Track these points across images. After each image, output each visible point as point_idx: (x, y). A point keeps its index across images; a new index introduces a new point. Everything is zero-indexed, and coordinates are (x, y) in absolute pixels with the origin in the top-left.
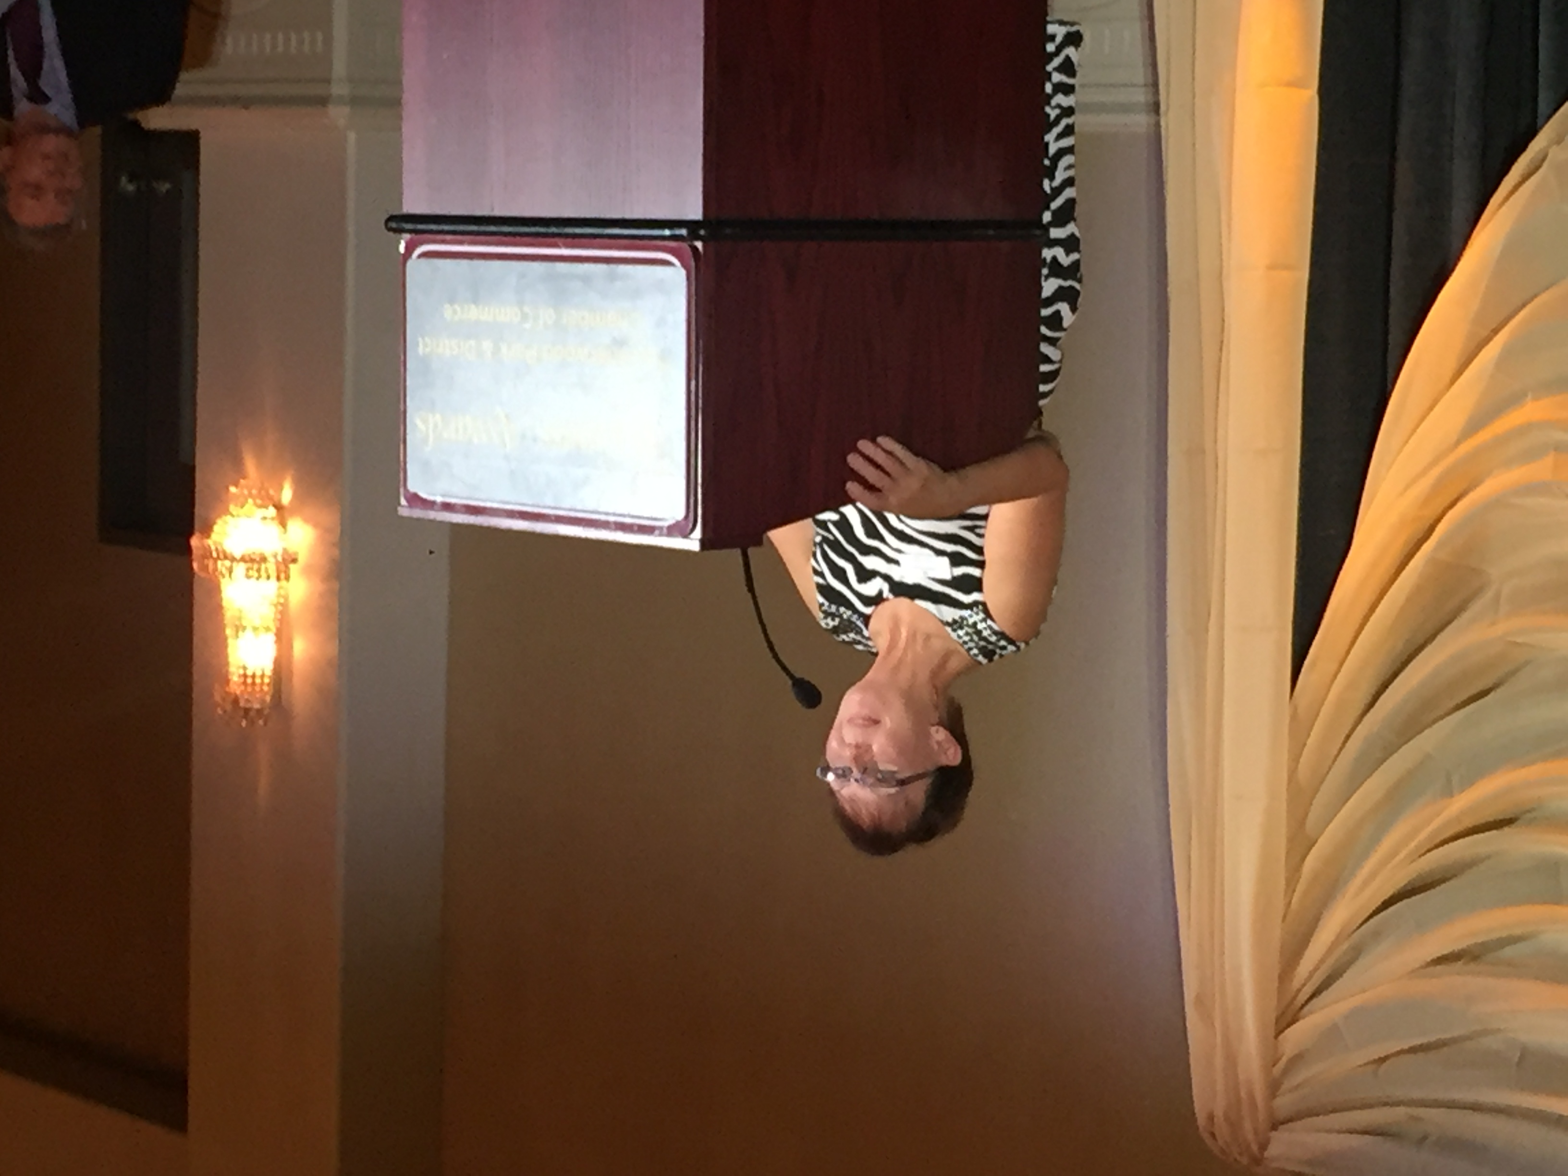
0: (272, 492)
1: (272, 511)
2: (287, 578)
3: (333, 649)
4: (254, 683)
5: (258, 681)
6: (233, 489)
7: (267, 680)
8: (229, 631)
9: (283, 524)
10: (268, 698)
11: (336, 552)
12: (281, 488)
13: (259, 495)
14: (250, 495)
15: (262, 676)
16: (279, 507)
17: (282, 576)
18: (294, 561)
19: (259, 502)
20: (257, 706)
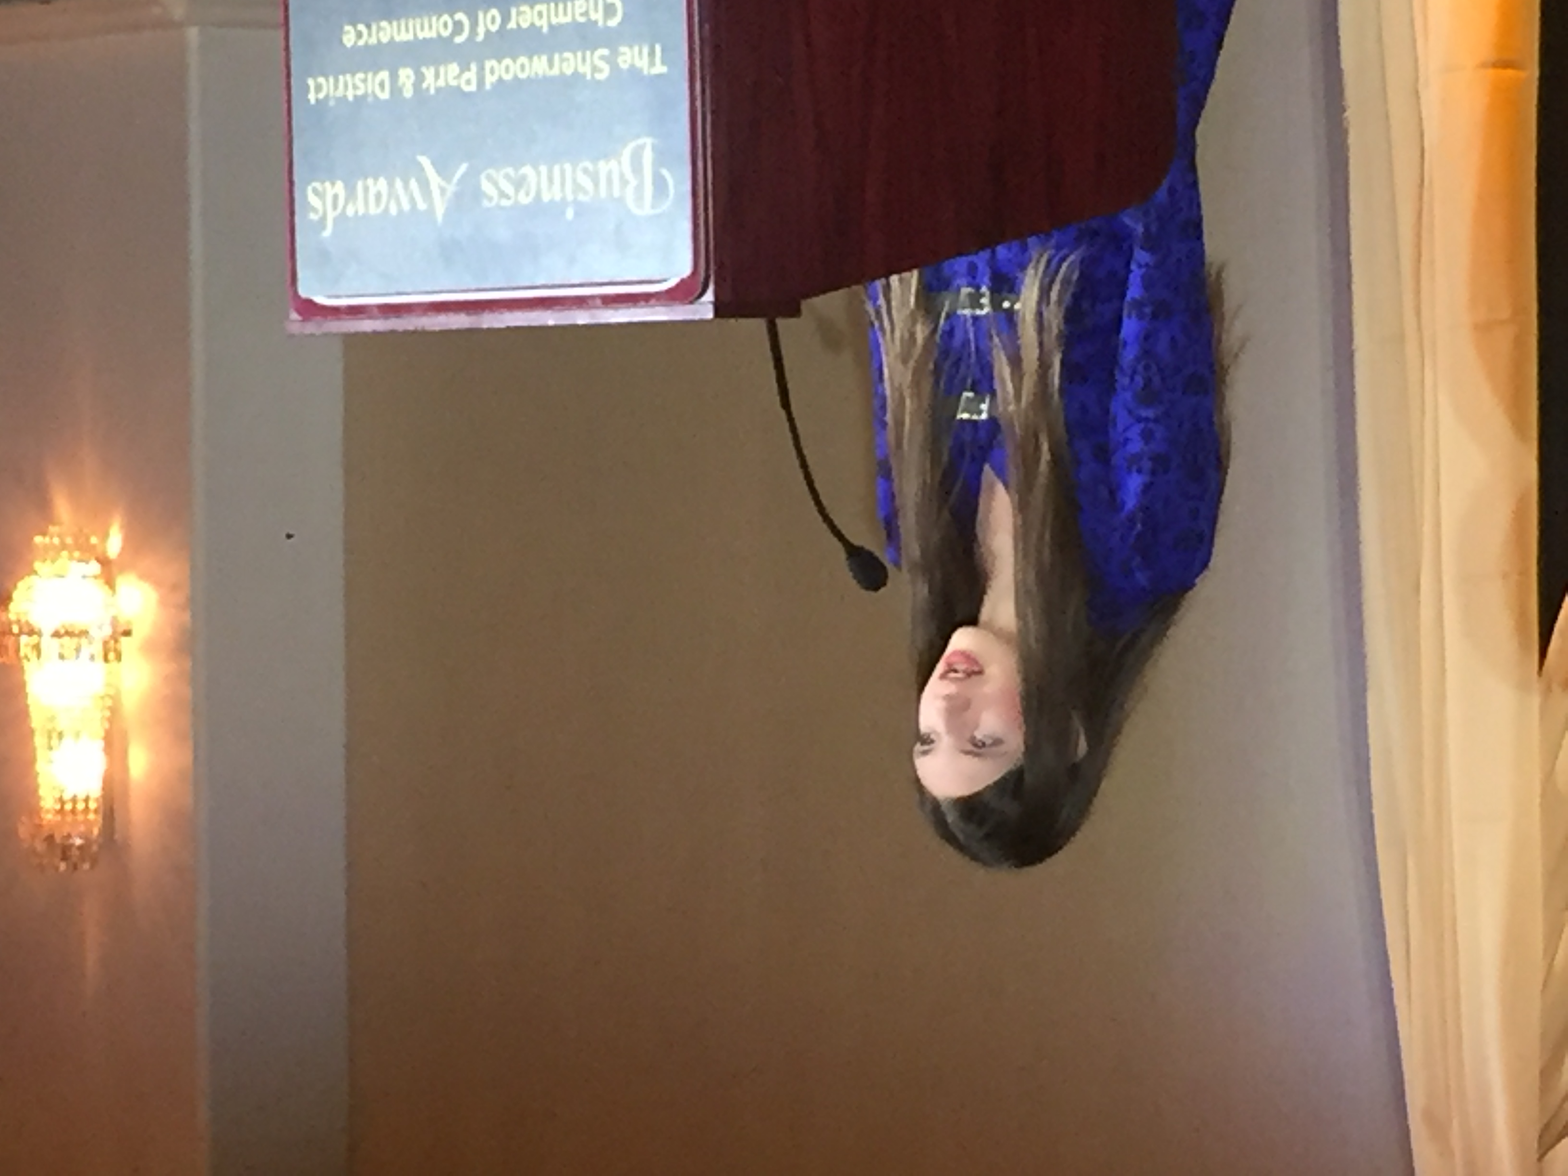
0: (94, 540)
1: (95, 567)
2: (119, 657)
3: (185, 757)
4: (73, 811)
5: (81, 806)
6: (38, 539)
7: (93, 805)
8: (39, 741)
9: (110, 582)
10: (96, 831)
11: (187, 617)
12: (105, 536)
13: (78, 546)
14: (64, 546)
15: (87, 800)
16: (104, 562)
17: (111, 656)
18: (127, 633)
19: (77, 554)
20: (78, 842)
